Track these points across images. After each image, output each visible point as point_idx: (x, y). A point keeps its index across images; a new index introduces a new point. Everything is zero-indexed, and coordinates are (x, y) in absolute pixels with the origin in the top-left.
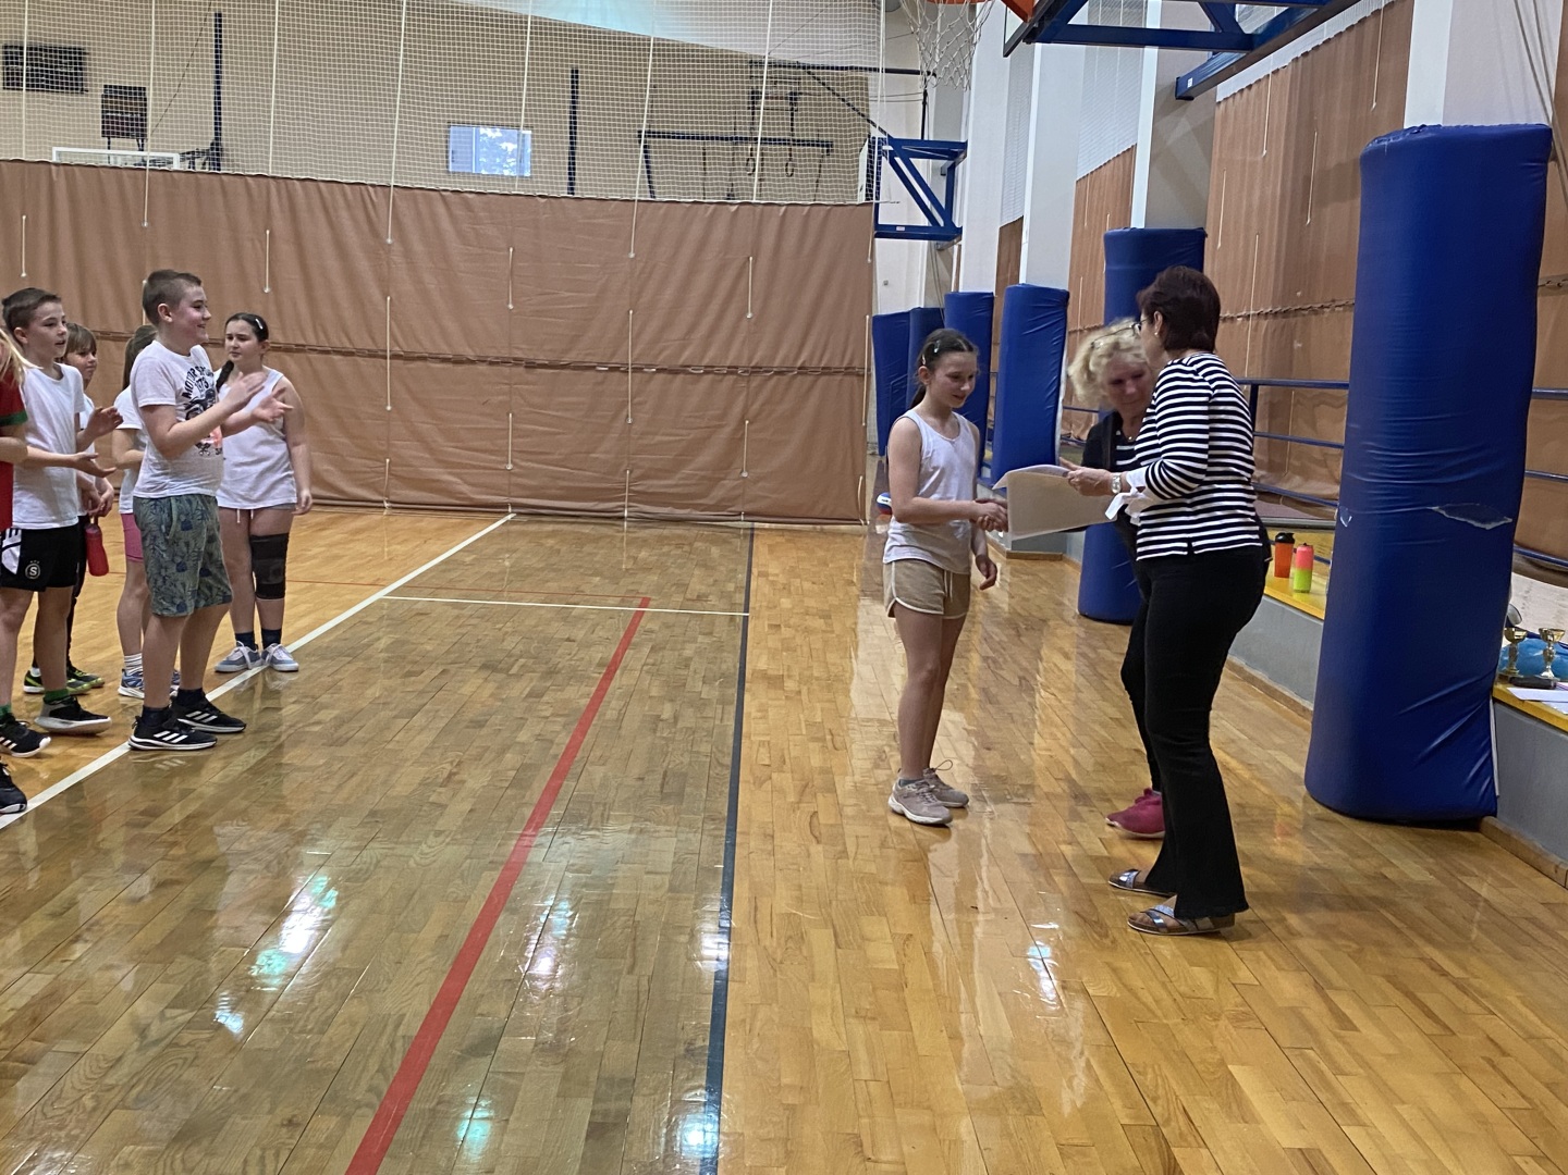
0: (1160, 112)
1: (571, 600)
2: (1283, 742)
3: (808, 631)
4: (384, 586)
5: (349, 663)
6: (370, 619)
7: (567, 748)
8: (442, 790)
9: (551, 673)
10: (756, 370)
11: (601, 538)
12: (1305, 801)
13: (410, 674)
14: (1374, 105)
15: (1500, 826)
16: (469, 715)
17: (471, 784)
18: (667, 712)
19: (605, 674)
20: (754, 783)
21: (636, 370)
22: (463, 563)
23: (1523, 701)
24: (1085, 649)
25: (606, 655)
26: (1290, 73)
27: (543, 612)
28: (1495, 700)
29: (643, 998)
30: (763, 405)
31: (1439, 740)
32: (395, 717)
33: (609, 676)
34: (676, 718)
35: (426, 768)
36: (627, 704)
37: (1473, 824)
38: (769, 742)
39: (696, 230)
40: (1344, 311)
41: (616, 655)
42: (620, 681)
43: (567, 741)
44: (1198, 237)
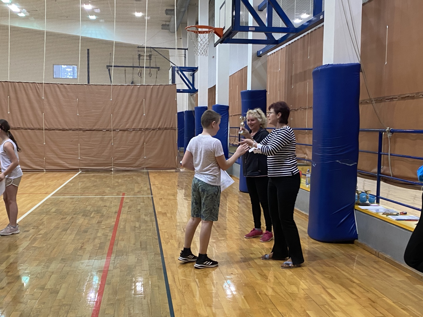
0: (253, 60)
1: (103, 195)
2: (299, 223)
3: (169, 200)
4: (50, 194)
5: (45, 216)
6: (48, 204)
7: (112, 237)
8: (80, 251)
9: (102, 216)
10: (147, 129)
11: (107, 177)
12: (308, 238)
13: (62, 219)
14: (309, 57)
15: (359, 242)
16: (83, 229)
17: (87, 249)
18: (137, 225)
19: (118, 215)
20: (165, 243)
21: (114, 130)
22: (70, 186)
23: (363, 209)
24: (244, 201)
25: (116, 210)
26: (285, 49)
27: (96, 199)
28: (355, 210)
29: (150, 306)
30: (150, 138)
31: (342, 221)
32: (62, 231)
33: (119, 216)
34: (140, 227)
35: (74, 245)
36: (125, 223)
37: (352, 242)
38: (167, 231)
39: (129, 92)
40: (304, 110)
41: (119, 210)
42: (123, 216)
43: (112, 235)
44: (265, 92)
